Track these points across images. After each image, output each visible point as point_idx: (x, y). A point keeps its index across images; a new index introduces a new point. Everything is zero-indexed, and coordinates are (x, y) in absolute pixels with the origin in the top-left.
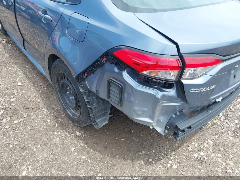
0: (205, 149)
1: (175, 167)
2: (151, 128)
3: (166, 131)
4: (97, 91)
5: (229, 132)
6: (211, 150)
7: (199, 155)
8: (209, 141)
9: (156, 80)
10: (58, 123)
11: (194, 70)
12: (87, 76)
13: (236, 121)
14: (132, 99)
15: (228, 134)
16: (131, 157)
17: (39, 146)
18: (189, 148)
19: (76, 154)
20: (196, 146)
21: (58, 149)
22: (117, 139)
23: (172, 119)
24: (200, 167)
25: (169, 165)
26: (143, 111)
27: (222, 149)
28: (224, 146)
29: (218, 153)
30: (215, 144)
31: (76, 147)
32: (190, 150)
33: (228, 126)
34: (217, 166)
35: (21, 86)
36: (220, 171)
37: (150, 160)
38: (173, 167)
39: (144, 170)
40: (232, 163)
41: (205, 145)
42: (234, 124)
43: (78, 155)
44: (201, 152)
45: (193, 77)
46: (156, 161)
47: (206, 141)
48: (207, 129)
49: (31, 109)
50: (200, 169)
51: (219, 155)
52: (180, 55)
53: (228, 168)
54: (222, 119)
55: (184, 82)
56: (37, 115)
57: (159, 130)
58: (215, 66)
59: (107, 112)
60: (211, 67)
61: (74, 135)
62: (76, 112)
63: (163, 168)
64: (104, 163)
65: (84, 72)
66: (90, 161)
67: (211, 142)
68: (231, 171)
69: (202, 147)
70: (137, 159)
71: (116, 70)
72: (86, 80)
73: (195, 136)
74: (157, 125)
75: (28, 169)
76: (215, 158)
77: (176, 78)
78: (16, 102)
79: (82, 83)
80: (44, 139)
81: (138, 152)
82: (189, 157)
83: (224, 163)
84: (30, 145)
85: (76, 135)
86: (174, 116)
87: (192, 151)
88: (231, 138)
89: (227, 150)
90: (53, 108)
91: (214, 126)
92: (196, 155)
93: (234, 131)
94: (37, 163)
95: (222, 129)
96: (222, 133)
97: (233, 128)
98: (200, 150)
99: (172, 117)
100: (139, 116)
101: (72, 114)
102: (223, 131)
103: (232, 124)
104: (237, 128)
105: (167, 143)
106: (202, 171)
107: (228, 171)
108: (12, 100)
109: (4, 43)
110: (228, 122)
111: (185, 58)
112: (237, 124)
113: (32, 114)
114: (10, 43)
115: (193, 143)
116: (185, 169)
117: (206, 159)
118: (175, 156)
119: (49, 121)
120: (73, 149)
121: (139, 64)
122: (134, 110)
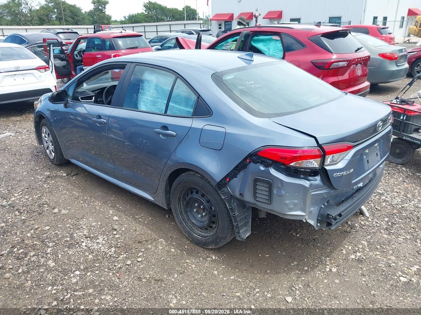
0: (361, 250)
1: (334, 270)
2: (305, 221)
3: (319, 224)
4: (241, 194)
5: (382, 231)
6: (368, 250)
7: (356, 256)
8: (363, 242)
9: (303, 170)
10: (185, 251)
11: (333, 157)
12: (229, 181)
13: (386, 219)
14: (283, 192)
15: (381, 232)
16: (284, 269)
17: (176, 276)
18: (343, 251)
19: (221, 276)
20: (350, 248)
21: (199, 275)
22: (260, 255)
23: (322, 210)
24: (360, 266)
25: (328, 270)
26: (294, 204)
27: (379, 247)
28: (380, 244)
29: (376, 251)
30: (369, 243)
31: (218, 270)
32: (344, 253)
33: (378, 225)
34: (378, 262)
35: (118, 220)
36: (383, 266)
37: (306, 268)
38: (333, 271)
39: (303, 278)
40: (393, 258)
41: (359, 246)
42: (384, 222)
43: (224, 277)
44: (358, 253)
45: (333, 163)
46: (312, 269)
47: (359, 242)
48: (356, 231)
49: (146, 242)
50: (361, 268)
51: (378, 253)
52: (319, 145)
53: (390, 262)
54: (370, 220)
55: (327, 168)
56: (156, 247)
57: (312, 222)
58: (349, 151)
59: (248, 222)
60: (346, 153)
61: (210, 259)
62: (205, 233)
63: (322, 274)
64: (256, 279)
65: (225, 178)
66: (240, 280)
67: (366, 243)
68: (394, 265)
69: (357, 249)
70: (291, 270)
71: (262, 168)
72: (228, 185)
73: (346, 240)
74: (309, 218)
75: (176, 297)
76: (374, 256)
77: (320, 166)
78: (123, 238)
79: (223, 189)
80: (177, 269)
81: (290, 264)
82: (346, 260)
83: (385, 259)
84: (165, 276)
85: (212, 258)
86: (323, 206)
87: (348, 254)
88: (385, 236)
89: (385, 247)
90: (171, 237)
91: (363, 228)
92: (353, 257)
93: (387, 229)
94: (183, 290)
95: (373, 229)
96: (374, 233)
97: (385, 227)
98: (355, 252)
99: (321, 207)
100: (291, 210)
101: (201, 237)
102: (375, 231)
103: (382, 223)
104: (389, 225)
105: (317, 250)
106: (364, 269)
107: (392, 265)
108: (117, 236)
109: (65, 176)
110: (377, 221)
111: (324, 147)
112: (387, 222)
113: (150, 247)
114: (73, 175)
115: (346, 246)
116: (345, 271)
117: (364, 258)
118: (331, 261)
119: (173, 250)
120: (216, 272)
121: (285, 158)
122: (286, 204)
